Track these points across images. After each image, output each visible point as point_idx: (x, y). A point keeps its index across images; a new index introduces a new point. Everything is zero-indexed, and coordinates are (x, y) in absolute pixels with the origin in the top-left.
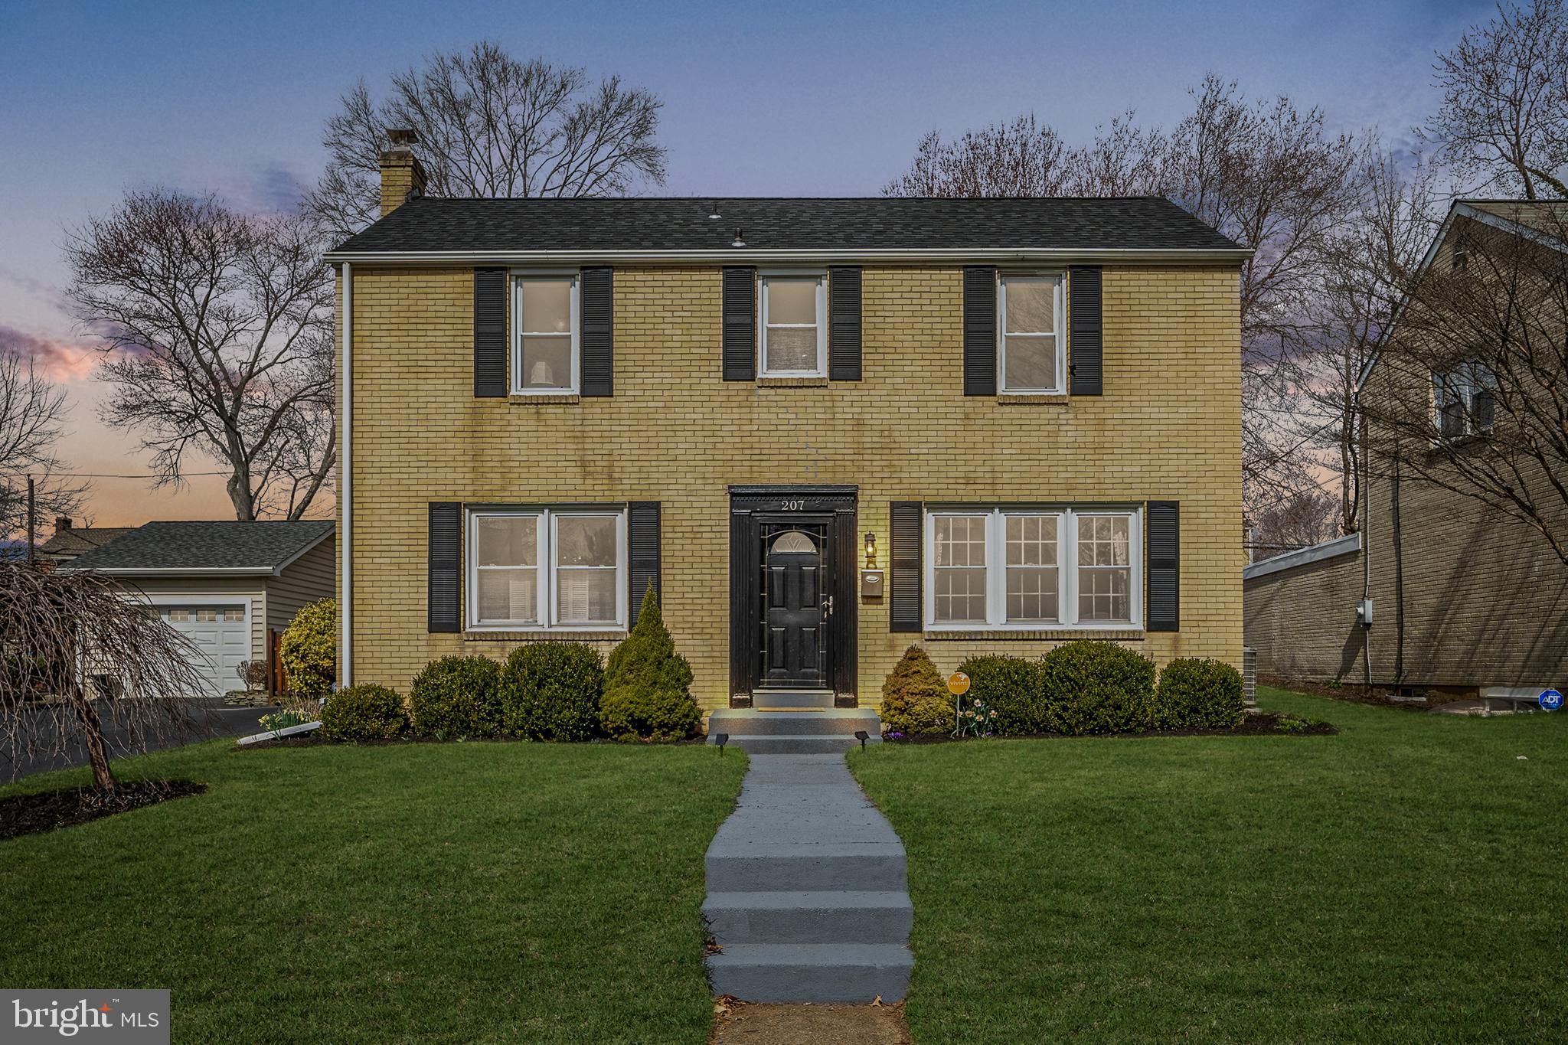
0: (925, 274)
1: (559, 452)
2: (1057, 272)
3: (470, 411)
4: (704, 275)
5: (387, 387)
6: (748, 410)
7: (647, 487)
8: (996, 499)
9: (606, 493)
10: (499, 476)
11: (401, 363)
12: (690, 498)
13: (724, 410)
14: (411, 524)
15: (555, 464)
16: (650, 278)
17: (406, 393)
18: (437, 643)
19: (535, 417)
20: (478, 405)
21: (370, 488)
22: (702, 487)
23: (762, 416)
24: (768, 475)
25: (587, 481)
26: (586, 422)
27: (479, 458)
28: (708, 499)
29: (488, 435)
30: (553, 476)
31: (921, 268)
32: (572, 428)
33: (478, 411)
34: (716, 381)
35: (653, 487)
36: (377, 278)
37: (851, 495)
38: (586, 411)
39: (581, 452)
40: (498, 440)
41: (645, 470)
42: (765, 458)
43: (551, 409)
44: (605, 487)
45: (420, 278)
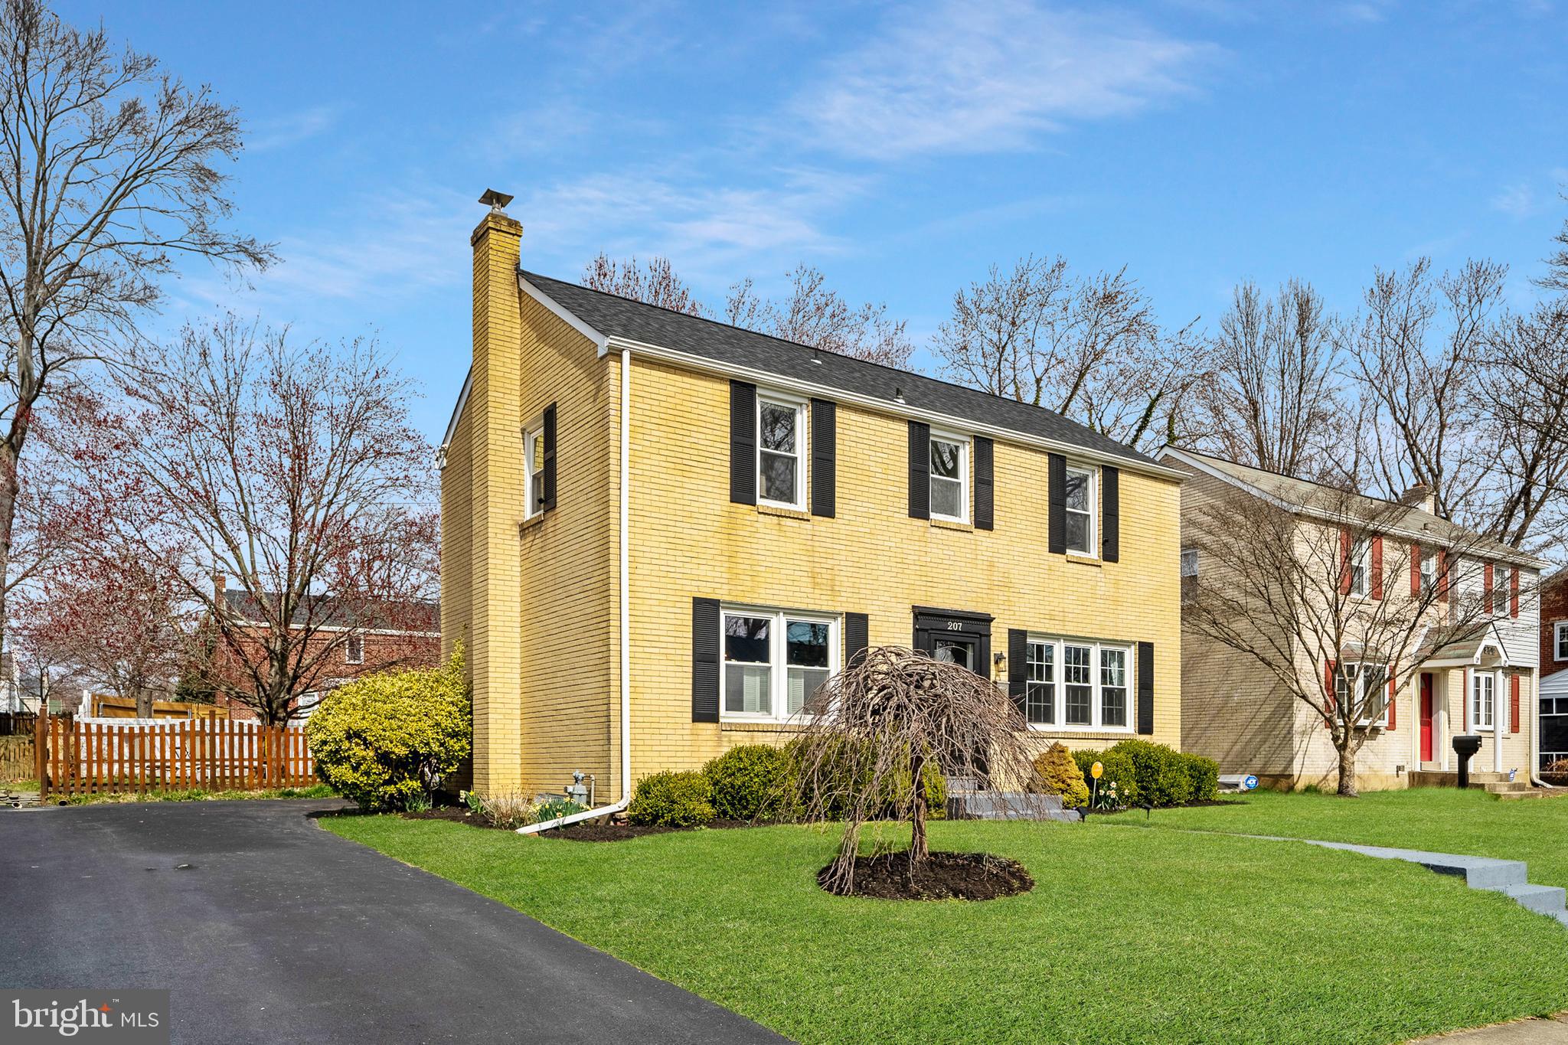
0: (1028, 455)
1: (796, 562)
2: (1093, 468)
3: (727, 514)
4: (892, 425)
5: (656, 480)
6: (924, 544)
7: (857, 601)
8: (1064, 633)
9: (830, 603)
10: (749, 578)
11: (669, 459)
12: (887, 614)
13: (909, 542)
14: (678, 616)
15: (792, 572)
16: (860, 419)
17: (672, 489)
18: (699, 732)
19: (777, 527)
20: (733, 510)
21: (641, 577)
22: (894, 605)
23: (933, 550)
24: (937, 600)
25: (816, 591)
26: (815, 538)
27: (733, 560)
28: (899, 615)
29: (740, 539)
30: (791, 583)
31: (1026, 449)
32: (804, 542)
33: (733, 515)
34: (904, 516)
35: (862, 601)
36: (647, 371)
37: (987, 620)
38: (816, 528)
39: (811, 564)
40: (748, 545)
41: (857, 585)
42: (935, 585)
43: (789, 522)
44: (829, 598)
45: (686, 379)
